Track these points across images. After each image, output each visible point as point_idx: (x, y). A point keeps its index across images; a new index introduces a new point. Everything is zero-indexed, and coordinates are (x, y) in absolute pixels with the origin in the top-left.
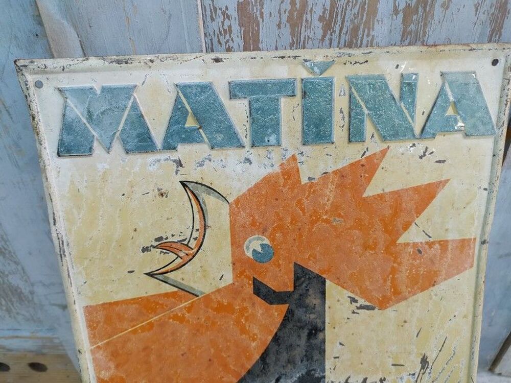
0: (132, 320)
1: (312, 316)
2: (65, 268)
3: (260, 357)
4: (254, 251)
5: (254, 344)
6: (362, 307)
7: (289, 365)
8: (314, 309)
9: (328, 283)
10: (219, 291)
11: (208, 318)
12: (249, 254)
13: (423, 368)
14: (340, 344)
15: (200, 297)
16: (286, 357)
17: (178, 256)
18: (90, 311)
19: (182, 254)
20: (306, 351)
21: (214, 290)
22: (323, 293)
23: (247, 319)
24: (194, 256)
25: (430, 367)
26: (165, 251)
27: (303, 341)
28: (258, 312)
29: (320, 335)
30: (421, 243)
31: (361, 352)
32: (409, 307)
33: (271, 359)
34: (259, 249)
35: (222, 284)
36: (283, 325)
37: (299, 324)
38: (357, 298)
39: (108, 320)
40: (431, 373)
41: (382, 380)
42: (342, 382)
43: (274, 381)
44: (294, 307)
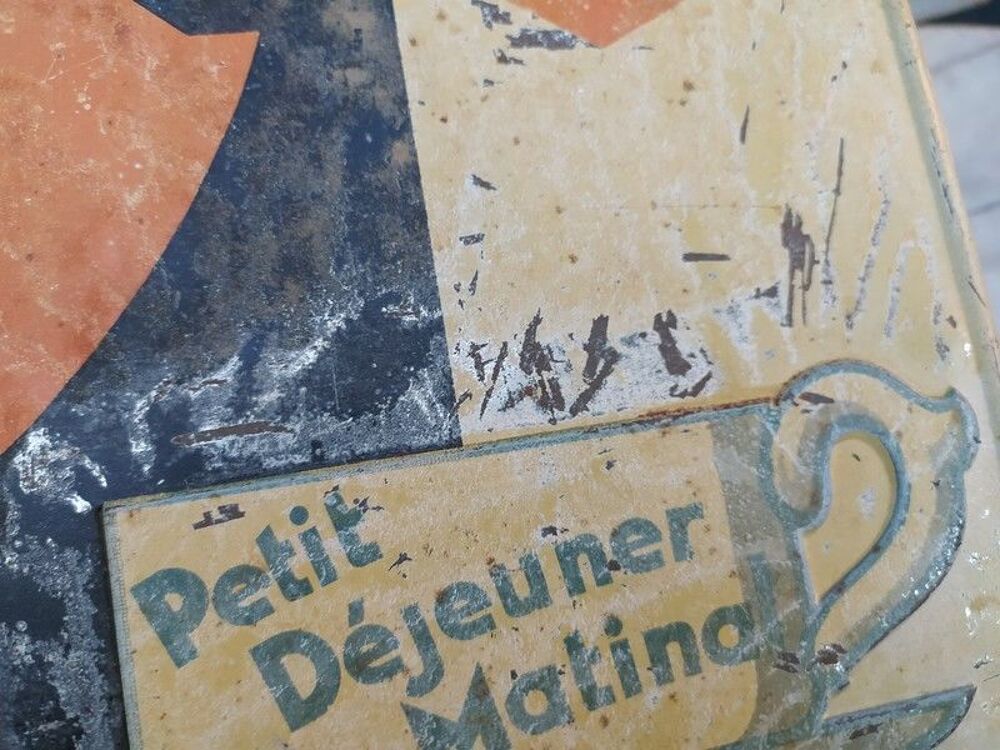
1: (356, 77)
3: (165, 255)
5: (133, 199)
6: (525, 39)
7: (290, 285)
8: (357, 49)
13: (797, 263)
14: (479, 182)
16: (274, 247)
23: (98, 93)
25: (820, 257)
27: (332, 180)
28: (142, 63)
29: (398, 153)
31: (559, 211)
32: (686, 32)
38: (505, 6)
40: (830, 282)
41: (665, 325)
42: (516, 349)
44: (279, 40)
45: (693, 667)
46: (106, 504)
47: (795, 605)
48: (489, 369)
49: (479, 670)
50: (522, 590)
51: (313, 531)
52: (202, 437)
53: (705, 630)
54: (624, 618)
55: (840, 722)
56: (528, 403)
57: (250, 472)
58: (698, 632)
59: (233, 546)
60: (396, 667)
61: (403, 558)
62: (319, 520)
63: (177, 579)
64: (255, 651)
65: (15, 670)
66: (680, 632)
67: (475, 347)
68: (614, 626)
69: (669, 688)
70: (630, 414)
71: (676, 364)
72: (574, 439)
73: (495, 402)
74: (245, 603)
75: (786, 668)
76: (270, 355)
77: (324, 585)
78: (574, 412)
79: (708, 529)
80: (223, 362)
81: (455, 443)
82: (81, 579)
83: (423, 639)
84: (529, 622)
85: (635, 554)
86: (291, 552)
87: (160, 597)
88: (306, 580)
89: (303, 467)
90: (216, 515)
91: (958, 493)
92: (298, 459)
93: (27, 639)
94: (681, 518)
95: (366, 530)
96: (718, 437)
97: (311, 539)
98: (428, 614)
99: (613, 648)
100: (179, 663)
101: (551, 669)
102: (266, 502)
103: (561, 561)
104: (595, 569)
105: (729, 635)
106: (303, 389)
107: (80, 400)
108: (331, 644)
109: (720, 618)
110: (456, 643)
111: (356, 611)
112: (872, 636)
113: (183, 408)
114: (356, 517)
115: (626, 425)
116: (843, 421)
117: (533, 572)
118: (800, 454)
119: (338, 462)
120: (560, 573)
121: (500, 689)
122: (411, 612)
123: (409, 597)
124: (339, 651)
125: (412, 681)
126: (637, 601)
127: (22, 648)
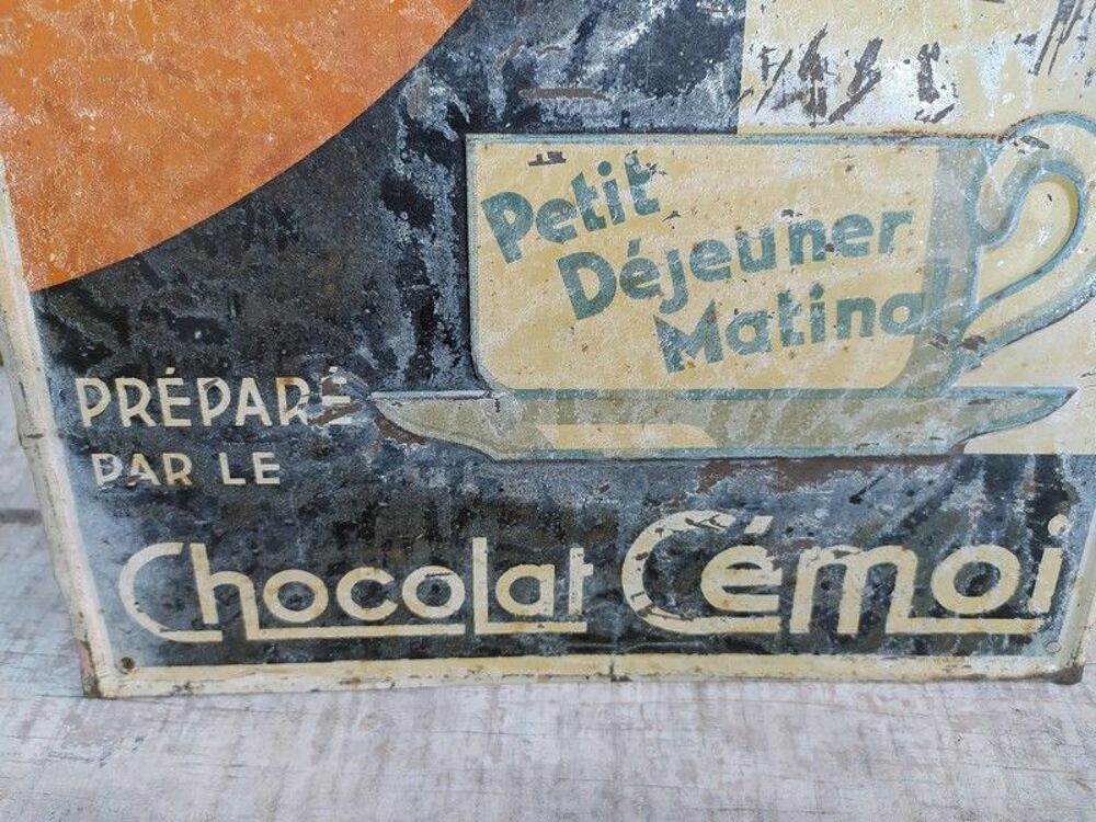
13: (1062, 15)
25: (1086, 12)
40: (1086, 39)
41: (928, 55)
42: (799, 56)
43: (573, 34)
46: (468, 136)
47: (959, 302)
48: (772, 71)
49: (713, 304)
50: (756, 253)
51: (614, 182)
52: (544, 93)
53: (885, 306)
54: (826, 288)
55: (964, 391)
56: (797, 106)
57: (573, 127)
58: (879, 307)
59: (551, 185)
60: (656, 290)
61: (675, 214)
62: (619, 174)
63: (514, 200)
64: (560, 262)
65: (398, 246)
66: (866, 305)
67: (766, 50)
68: (817, 291)
69: (845, 342)
70: (877, 129)
71: (927, 94)
72: (826, 143)
73: (770, 101)
74: (558, 226)
75: (936, 345)
76: (600, 31)
77: (614, 223)
78: (832, 120)
79: (911, 233)
80: (564, 32)
81: (732, 130)
82: (447, 189)
83: (677, 275)
84: (756, 278)
85: (848, 242)
86: (595, 196)
87: (500, 211)
88: (603, 218)
89: (614, 131)
90: (546, 158)
92: (610, 124)
93: (407, 225)
94: (892, 221)
95: (651, 188)
96: (943, 160)
97: (610, 187)
98: (685, 259)
99: (813, 307)
100: (509, 260)
101: (763, 313)
102: (583, 153)
103: (791, 237)
104: (815, 248)
105: (902, 314)
106: (623, 66)
107: (455, 48)
108: (613, 266)
109: (897, 301)
110: (701, 282)
111: (634, 247)
112: (1012, 335)
113: (530, 67)
114: (646, 177)
115: (872, 139)
116: (1050, 166)
117: (768, 242)
118: (1005, 186)
119: (639, 132)
120: (787, 246)
121: (724, 320)
122: (672, 255)
123: (674, 244)
124: (617, 273)
125: (664, 303)
126: (840, 277)
127: (404, 231)
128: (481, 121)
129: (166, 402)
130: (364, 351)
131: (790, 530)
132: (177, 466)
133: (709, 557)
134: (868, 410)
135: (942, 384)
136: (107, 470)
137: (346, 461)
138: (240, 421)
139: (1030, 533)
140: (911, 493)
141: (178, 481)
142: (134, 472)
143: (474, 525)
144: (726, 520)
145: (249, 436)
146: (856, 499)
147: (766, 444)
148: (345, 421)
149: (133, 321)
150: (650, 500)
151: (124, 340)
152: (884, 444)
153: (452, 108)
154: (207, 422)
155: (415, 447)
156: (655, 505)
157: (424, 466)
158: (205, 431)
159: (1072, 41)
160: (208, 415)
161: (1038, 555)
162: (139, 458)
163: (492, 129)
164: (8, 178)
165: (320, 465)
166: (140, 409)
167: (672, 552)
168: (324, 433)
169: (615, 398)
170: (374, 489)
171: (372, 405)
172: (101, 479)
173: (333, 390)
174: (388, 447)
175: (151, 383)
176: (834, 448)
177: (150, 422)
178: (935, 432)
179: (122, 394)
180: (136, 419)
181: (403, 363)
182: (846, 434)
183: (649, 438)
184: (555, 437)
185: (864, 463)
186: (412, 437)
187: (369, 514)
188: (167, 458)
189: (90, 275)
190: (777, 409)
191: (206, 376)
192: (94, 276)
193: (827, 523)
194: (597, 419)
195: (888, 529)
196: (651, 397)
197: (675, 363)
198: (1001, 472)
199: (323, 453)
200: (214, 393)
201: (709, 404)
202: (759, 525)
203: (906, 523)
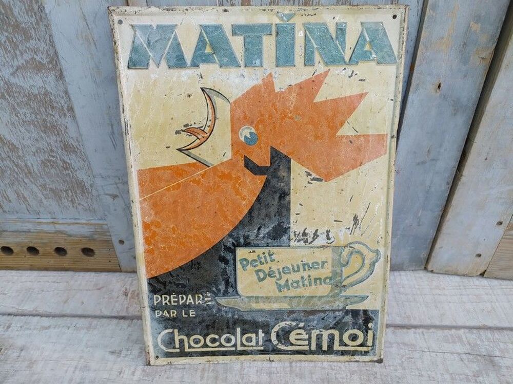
0: (168, 181)
1: (282, 184)
2: (128, 142)
4: (245, 136)
5: (244, 203)
6: (314, 179)
7: (267, 219)
8: (283, 179)
9: (292, 161)
10: (222, 164)
11: (215, 182)
12: (242, 139)
13: (355, 224)
14: (300, 204)
15: (210, 167)
16: (265, 212)
17: (198, 138)
18: (141, 173)
19: (200, 137)
20: (278, 209)
21: (219, 163)
22: (289, 168)
23: (240, 185)
24: (207, 139)
25: (360, 223)
26: (189, 134)
27: (276, 202)
28: (247, 180)
29: (287, 198)
30: (352, 136)
31: (313, 210)
32: (344, 180)
33: (255, 214)
34: (249, 136)
35: (225, 160)
36: (263, 190)
37: (273, 190)
38: (311, 173)
39: (152, 180)
40: (360, 228)
41: (328, 232)
42: (302, 232)
43: (257, 229)
44: (270, 177)
45: (321, 284)
46: (236, 248)
47: (340, 278)
48: (297, 235)
49: (287, 279)
50: (296, 269)
53: (324, 279)
54: (311, 275)
55: (344, 296)
56: (302, 241)
57: (257, 246)
59: (253, 256)
60: (275, 276)
61: (278, 262)
62: (267, 254)
63: (245, 259)
64: (255, 271)
65: (222, 268)
66: (320, 279)
67: (295, 232)
69: (316, 286)
70: (319, 245)
71: (328, 238)
72: (309, 248)
73: (297, 241)
74: (254, 264)
75: (336, 287)
76: (262, 229)
77: (266, 263)
78: (309, 244)
79: (328, 265)
80: (255, 229)
81: (289, 246)
82: (232, 258)
83: (280, 273)
84: (296, 274)
85: (315, 267)
86: (262, 258)
87: (243, 262)
88: (264, 263)
89: (265, 246)
90: (252, 251)
91: (374, 265)
93: (224, 264)
94: (323, 263)
95: (273, 257)
96: (333, 251)
97: (265, 257)
98: (281, 271)
99: (309, 279)
100: (244, 271)
101: (298, 281)
102: (259, 251)
103: (303, 266)
104: (308, 268)
105: (328, 281)
106: (267, 235)
107: (234, 232)
109: (327, 278)
110: (285, 275)
111: (270, 268)
112: (352, 285)
113: (248, 235)
114: (272, 255)
115: (318, 247)
116: (356, 252)
117: (298, 267)
118: (347, 256)
119: (270, 246)
121: (290, 282)
122: (278, 269)
123: (279, 267)
124: (267, 273)
125: (277, 279)
126: (314, 273)
127: (223, 266)
128: (239, 245)
129: (172, 300)
130: (214, 289)
131: (309, 326)
132: (173, 313)
133: (291, 332)
134: (323, 300)
135: (339, 294)
136: (158, 314)
137: (209, 312)
138: (187, 304)
139: (364, 327)
140: (335, 318)
141: (173, 316)
142: (164, 314)
143: (237, 325)
144: (294, 324)
145: (189, 307)
146: (323, 319)
147: (301, 308)
148: (210, 303)
149: (167, 284)
150: (276, 319)
151: (165, 288)
152: (327, 307)
153: (233, 243)
154: (181, 304)
155: (224, 308)
156: (278, 320)
157: (226, 312)
158: (180, 306)
159: (357, 229)
160: (181, 302)
161: (367, 332)
162: (165, 311)
163: (241, 247)
164: (145, 258)
165: (204, 312)
166: (167, 301)
167: (282, 331)
168: (205, 306)
169: (267, 298)
170: (215, 317)
171: (215, 300)
172: (157, 316)
173: (207, 297)
174: (218, 308)
175: (170, 296)
176: (316, 308)
177: (169, 304)
178: (339, 304)
179: (163, 298)
180: (166, 303)
181: (222, 291)
182: (319, 305)
183: (275, 306)
184: (255, 306)
185: (324, 311)
186: (224, 306)
187: (214, 323)
188: (171, 311)
189: (159, 275)
190: (303, 300)
191: (182, 294)
192: (160, 276)
193: (317, 324)
194: (264, 302)
195: (331, 326)
196: (275, 298)
197: (280, 291)
198: (355, 313)
199: (205, 310)
200: (182, 298)
201: (288, 299)
202: (302, 325)
203: (335, 324)
